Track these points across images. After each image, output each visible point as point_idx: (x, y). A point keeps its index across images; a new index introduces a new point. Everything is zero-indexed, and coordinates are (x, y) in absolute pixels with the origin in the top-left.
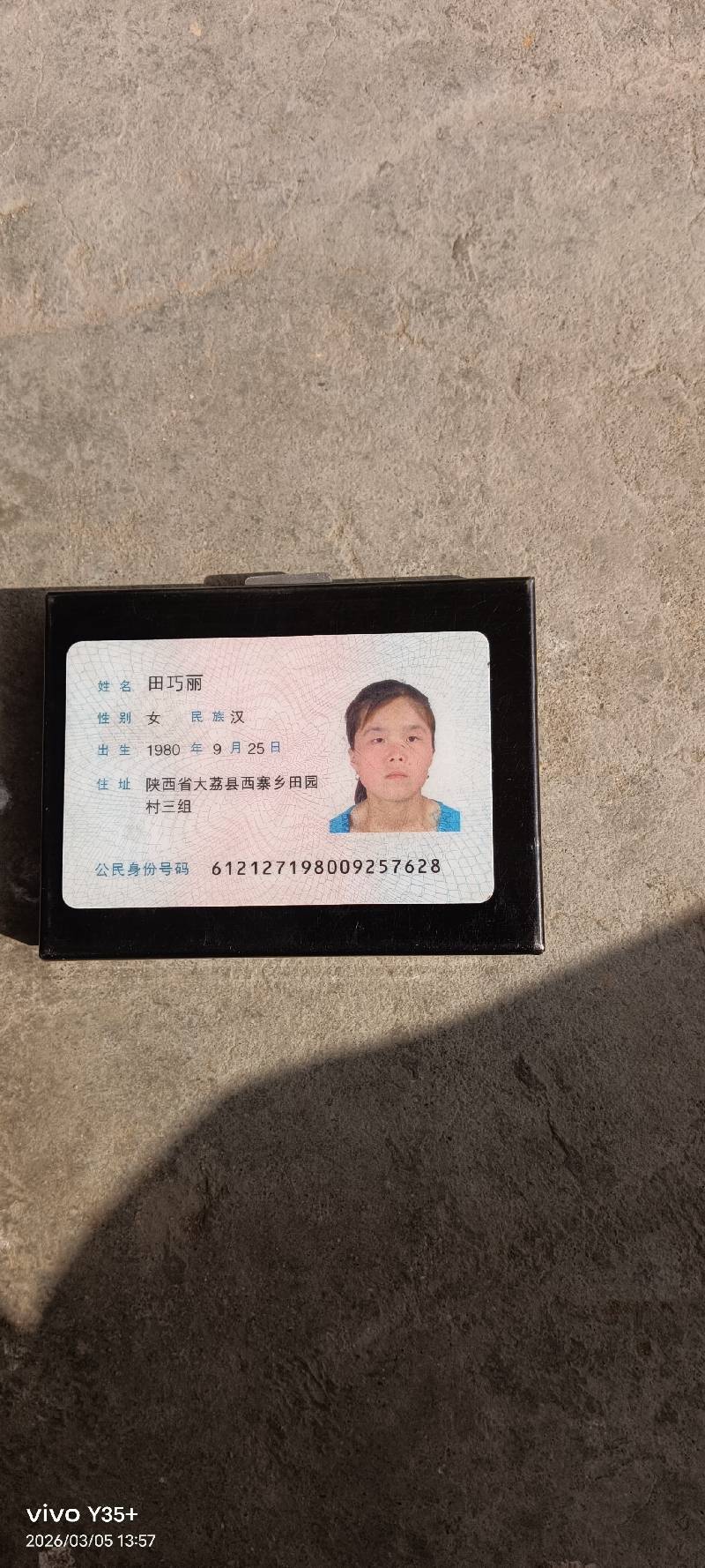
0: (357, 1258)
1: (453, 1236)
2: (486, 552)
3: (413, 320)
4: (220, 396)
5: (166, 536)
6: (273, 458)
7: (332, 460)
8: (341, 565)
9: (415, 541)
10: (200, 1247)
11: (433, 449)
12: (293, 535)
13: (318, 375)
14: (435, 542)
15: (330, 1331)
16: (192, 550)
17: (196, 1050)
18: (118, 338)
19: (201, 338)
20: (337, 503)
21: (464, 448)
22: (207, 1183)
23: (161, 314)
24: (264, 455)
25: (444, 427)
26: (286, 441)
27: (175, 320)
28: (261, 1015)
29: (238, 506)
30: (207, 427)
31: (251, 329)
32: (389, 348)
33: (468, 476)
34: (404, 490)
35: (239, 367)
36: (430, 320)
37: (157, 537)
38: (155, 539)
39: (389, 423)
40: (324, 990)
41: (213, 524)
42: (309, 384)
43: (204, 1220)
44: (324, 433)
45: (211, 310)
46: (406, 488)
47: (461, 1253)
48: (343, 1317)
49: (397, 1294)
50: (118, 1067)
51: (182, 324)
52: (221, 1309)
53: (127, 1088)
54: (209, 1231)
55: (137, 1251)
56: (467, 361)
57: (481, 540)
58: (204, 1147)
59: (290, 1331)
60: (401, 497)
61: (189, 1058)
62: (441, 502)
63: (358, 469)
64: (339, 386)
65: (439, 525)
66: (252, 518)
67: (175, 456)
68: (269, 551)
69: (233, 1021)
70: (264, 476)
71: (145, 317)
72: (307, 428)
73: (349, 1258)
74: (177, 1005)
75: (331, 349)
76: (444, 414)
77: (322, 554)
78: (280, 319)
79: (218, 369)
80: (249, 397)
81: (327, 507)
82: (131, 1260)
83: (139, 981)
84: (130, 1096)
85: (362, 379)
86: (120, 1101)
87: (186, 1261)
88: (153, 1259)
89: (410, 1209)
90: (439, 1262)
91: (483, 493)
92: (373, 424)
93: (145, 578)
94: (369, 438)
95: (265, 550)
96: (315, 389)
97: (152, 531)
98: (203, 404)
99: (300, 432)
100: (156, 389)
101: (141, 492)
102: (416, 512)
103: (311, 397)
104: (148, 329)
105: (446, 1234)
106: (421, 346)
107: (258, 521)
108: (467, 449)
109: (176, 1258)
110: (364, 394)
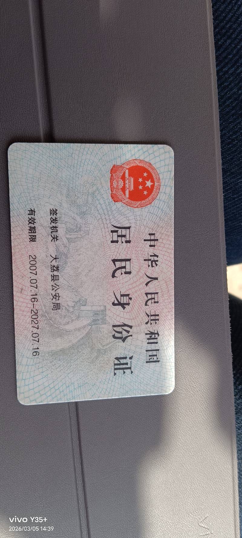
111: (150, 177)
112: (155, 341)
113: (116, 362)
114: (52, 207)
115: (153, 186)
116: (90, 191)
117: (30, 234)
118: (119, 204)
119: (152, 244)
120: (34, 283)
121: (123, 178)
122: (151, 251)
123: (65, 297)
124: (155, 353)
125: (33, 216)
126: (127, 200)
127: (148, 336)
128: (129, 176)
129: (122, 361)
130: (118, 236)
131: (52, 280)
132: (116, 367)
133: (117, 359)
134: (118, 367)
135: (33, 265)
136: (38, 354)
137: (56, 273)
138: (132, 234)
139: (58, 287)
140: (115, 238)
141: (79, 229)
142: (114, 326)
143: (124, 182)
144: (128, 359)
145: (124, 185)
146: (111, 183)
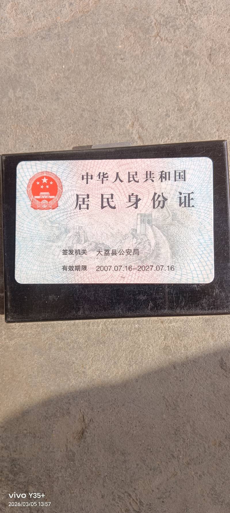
0: (151, 449)
1: (194, 438)
2: (199, 132)
3: (162, 30)
4: (77, 66)
5: (54, 130)
6: (101, 93)
7: (128, 93)
8: (133, 140)
9: (167, 128)
10: (81, 445)
11: (173, 86)
12: (111, 127)
13: (120, 55)
14: (176, 128)
15: (141, 480)
16: (66, 135)
17: (77, 359)
18: (30, 43)
19: (67, 41)
20: (130, 112)
21: (187, 85)
22: (84, 418)
23: (49, 31)
24: (97, 91)
25: (178, 76)
26: (107, 85)
27: (55, 34)
28: (105, 343)
29: (86, 115)
30: (71, 80)
31: (89, 36)
32: (152, 42)
33: (189, 98)
34: (161, 105)
35: (85, 53)
36: (169, 30)
37: (50, 130)
38: (49, 130)
39: (153, 75)
40: (133, 331)
41: (75, 123)
42: (116, 59)
43: (83, 434)
44: (124, 81)
45: (71, 29)
46: (162, 104)
47: (198, 445)
48: (146, 474)
49: (169, 464)
50: (42, 368)
51: (59, 36)
52: (92, 472)
53: (46, 377)
54: (85, 438)
55: (54, 448)
56: (187, 47)
57: (196, 126)
58: (82, 402)
59: (123, 481)
60: (160, 108)
61: (74, 363)
62: (178, 110)
63: (139, 97)
64: (130, 60)
65: (177, 120)
66: (93, 120)
67: (57, 93)
68: (101, 135)
69: (92, 346)
70: (97, 101)
71: (42, 33)
72: (116, 79)
73: (148, 449)
74: (67, 339)
75: (126, 44)
76: (178, 71)
77: (125, 135)
78: (102, 31)
79: (75, 54)
80: (89, 66)
81: (126, 114)
82: (52, 452)
83: (50, 329)
84: (48, 380)
85: (140, 56)
86: (44, 382)
87: (76, 452)
88: (61, 451)
89: (174, 427)
90: (188, 450)
91: (197, 105)
92: (146, 76)
93: (45, 148)
94: (144, 82)
95: (99, 134)
96: (119, 61)
97: (48, 127)
98: (69, 70)
99: (113, 81)
100: (48, 64)
101: (42, 110)
102: (167, 115)
103: (117, 65)
104: (43, 38)
105: (191, 437)
106: (166, 41)
107: (95, 121)
108: (189, 86)
109: (71, 451)
110: (141, 63)
111: (40, 179)
112: (167, 174)
113: (183, 205)
114: (61, 253)
115: (47, 177)
116: (50, 225)
117: (81, 270)
118: (60, 203)
119: (90, 178)
120: (117, 268)
121: (40, 200)
122: (96, 178)
123: (129, 246)
124: (177, 174)
125: (68, 267)
126: (57, 196)
127: (164, 180)
128: (38, 195)
129: (183, 200)
130: (84, 204)
131: (115, 255)
133: (180, 204)
134: (187, 204)
135: (104, 269)
136: (173, 267)
137: (110, 252)
138: (82, 193)
139: (121, 251)
140: (85, 206)
141: (78, 234)
142: (154, 207)
144: (181, 196)
145: (45, 199)
146: (44, 209)
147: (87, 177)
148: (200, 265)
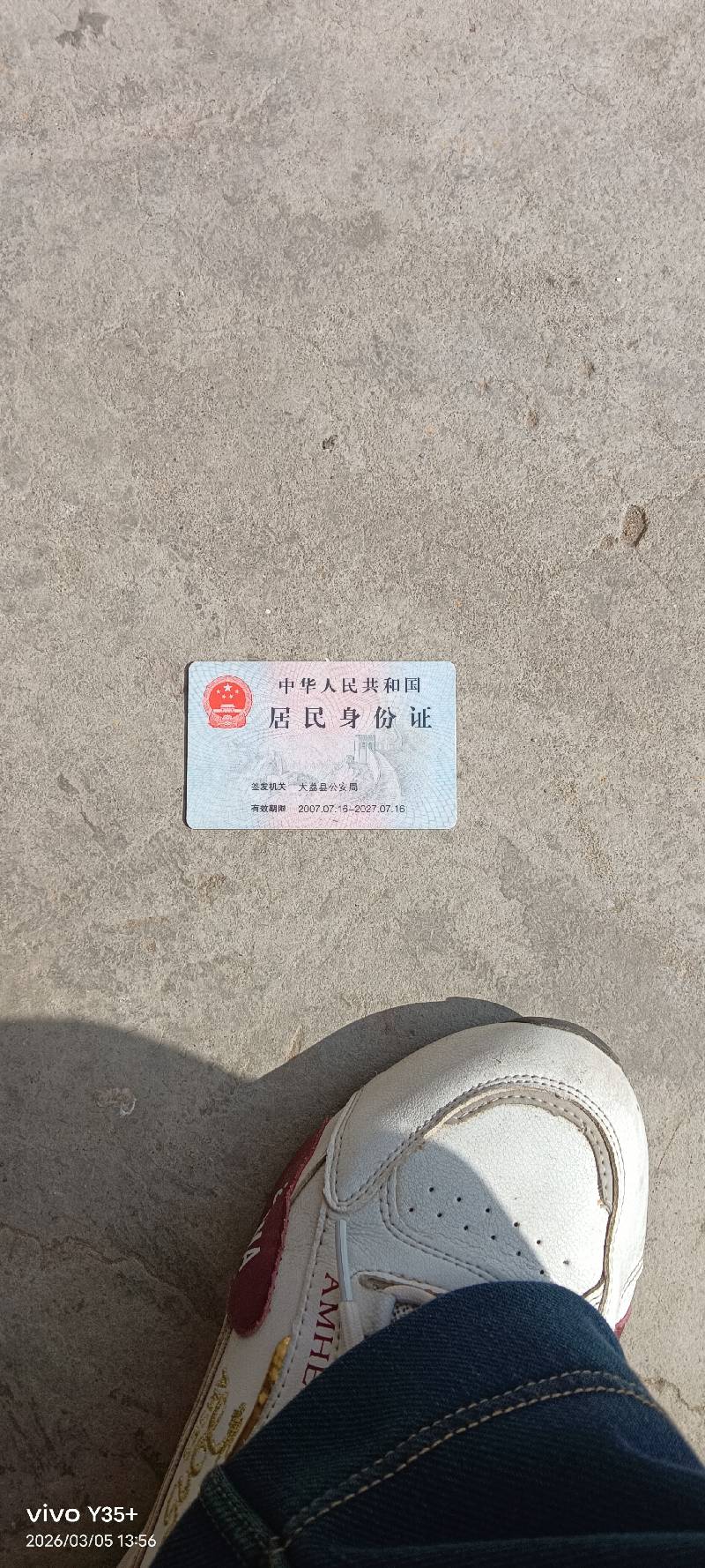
111: (221, 687)
112: (396, 683)
113: (417, 724)
114: (251, 788)
115: (230, 684)
116: (234, 749)
117: (278, 810)
118: (249, 719)
119: (291, 685)
120: (328, 808)
121: (221, 715)
122: (298, 685)
123: (344, 778)
124: (409, 683)
125: (259, 807)
126: (244, 710)
127: (390, 690)
128: (219, 708)
129: (416, 718)
130: (282, 720)
131: (325, 790)
132: (422, 725)
133: (413, 723)
134: (422, 722)
135: (309, 809)
136: (402, 807)
137: (318, 787)
138: (280, 706)
139: (333, 785)
140: (284, 724)
141: (273, 764)
142: (378, 727)
143: (226, 714)
144: (414, 712)
145: (229, 714)
146: (227, 727)
147: (286, 685)
148: (439, 805)
